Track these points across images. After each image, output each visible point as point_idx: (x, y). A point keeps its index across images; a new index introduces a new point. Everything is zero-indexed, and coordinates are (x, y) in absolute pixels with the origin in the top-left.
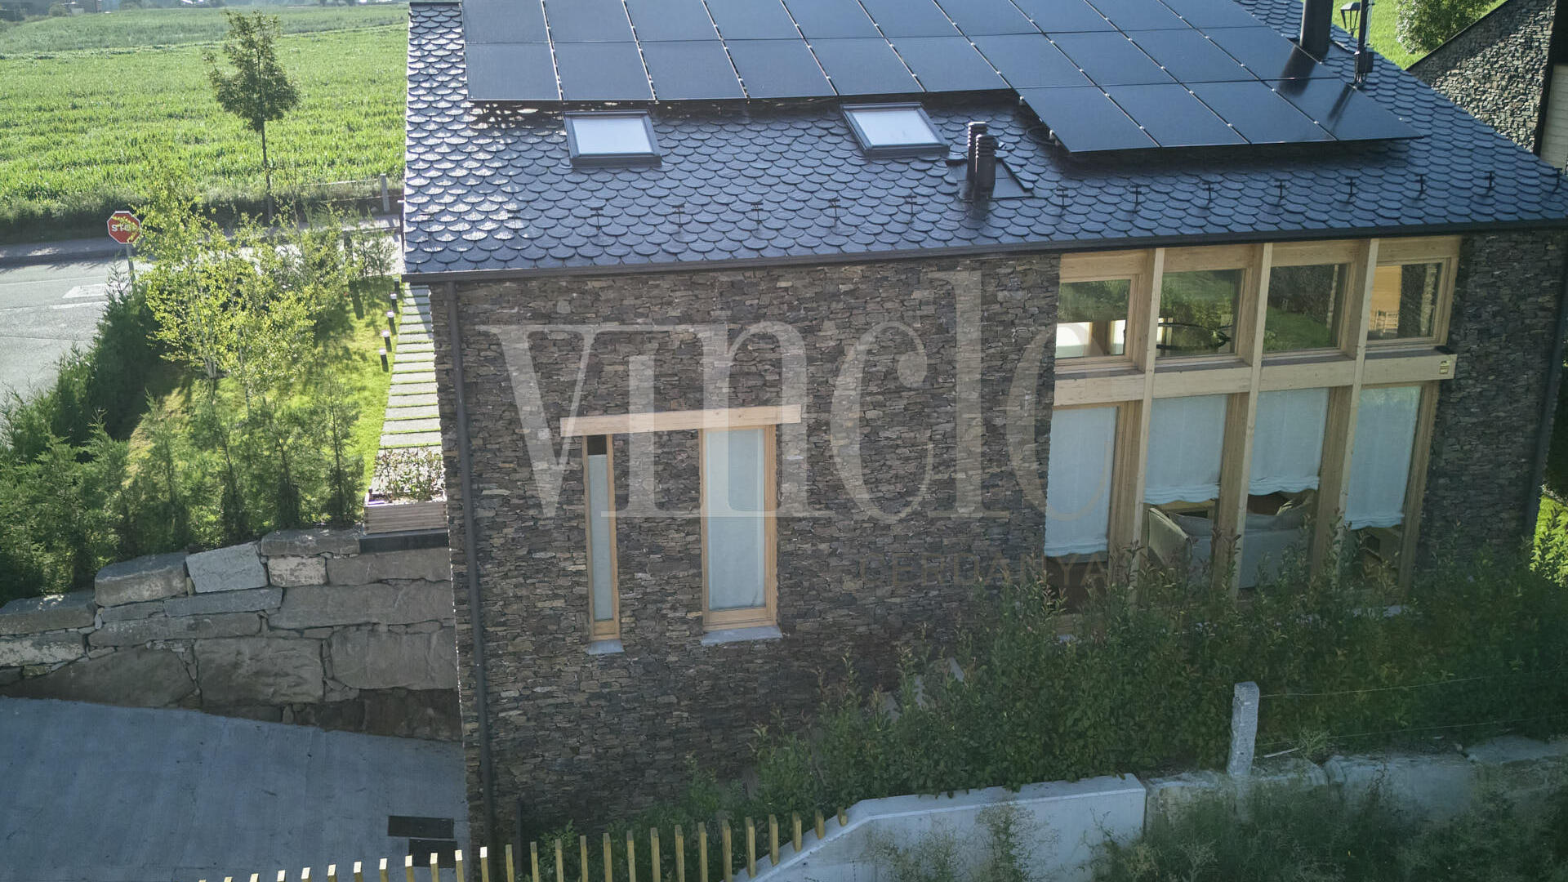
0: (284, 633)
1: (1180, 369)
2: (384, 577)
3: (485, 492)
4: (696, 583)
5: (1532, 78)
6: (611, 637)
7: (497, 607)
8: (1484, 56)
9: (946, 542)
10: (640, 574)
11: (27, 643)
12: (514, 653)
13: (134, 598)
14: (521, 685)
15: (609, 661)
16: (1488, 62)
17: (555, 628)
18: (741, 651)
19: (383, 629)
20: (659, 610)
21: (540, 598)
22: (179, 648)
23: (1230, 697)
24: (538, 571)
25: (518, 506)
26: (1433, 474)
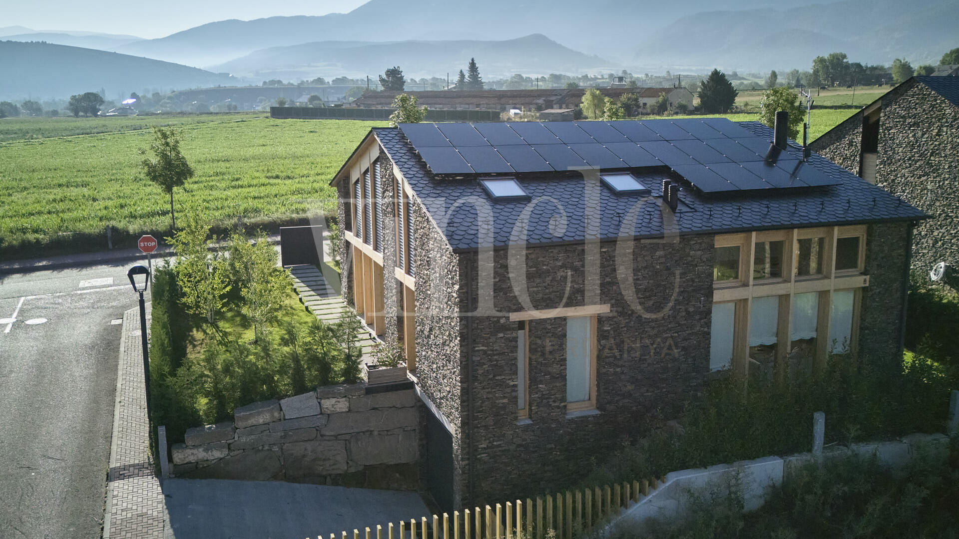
0: (327, 438)
1: (763, 285)
2: (377, 406)
3: (476, 349)
4: (563, 390)
5: (854, 159)
6: (524, 417)
7: (479, 404)
8: (830, 149)
9: (669, 365)
10: (541, 386)
11: (201, 450)
12: (485, 426)
13: (255, 423)
14: (488, 441)
15: (527, 428)
16: (832, 151)
17: (503, 412)
18: (584, 420)
19: (376, 433)
20: (548, 402)
21: (497, 398)
22: (276, 449)
23: (812, 418)
24: (497, 386)
25: (489, 355)
26: (861, 329)
